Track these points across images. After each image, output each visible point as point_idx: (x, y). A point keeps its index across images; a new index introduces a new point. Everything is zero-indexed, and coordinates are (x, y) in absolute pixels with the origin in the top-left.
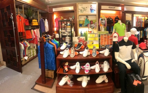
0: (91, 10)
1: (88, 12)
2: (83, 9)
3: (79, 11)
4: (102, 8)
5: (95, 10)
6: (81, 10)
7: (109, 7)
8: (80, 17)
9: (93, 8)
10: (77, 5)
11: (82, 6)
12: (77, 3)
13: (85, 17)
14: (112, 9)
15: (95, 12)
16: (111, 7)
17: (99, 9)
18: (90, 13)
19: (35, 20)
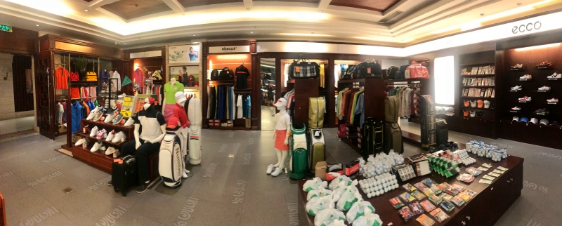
0: (191, 56)
1: (186, 60)
2: (176, 55)
3: (170, 58)
4: (210, 52)
5: (196, 57)
6: (173, 57)
7: (223, 49)
8: (172, 68)
9: (194, 53)
10: (166, 48)
11: (175, 50)
12: (166, 46)
13: (181, 69)
14: (229, 51)
15: (198, 60)
16: (226, 47)
17: (205, 54)
18: (188, 61)
19: (92, 73)
